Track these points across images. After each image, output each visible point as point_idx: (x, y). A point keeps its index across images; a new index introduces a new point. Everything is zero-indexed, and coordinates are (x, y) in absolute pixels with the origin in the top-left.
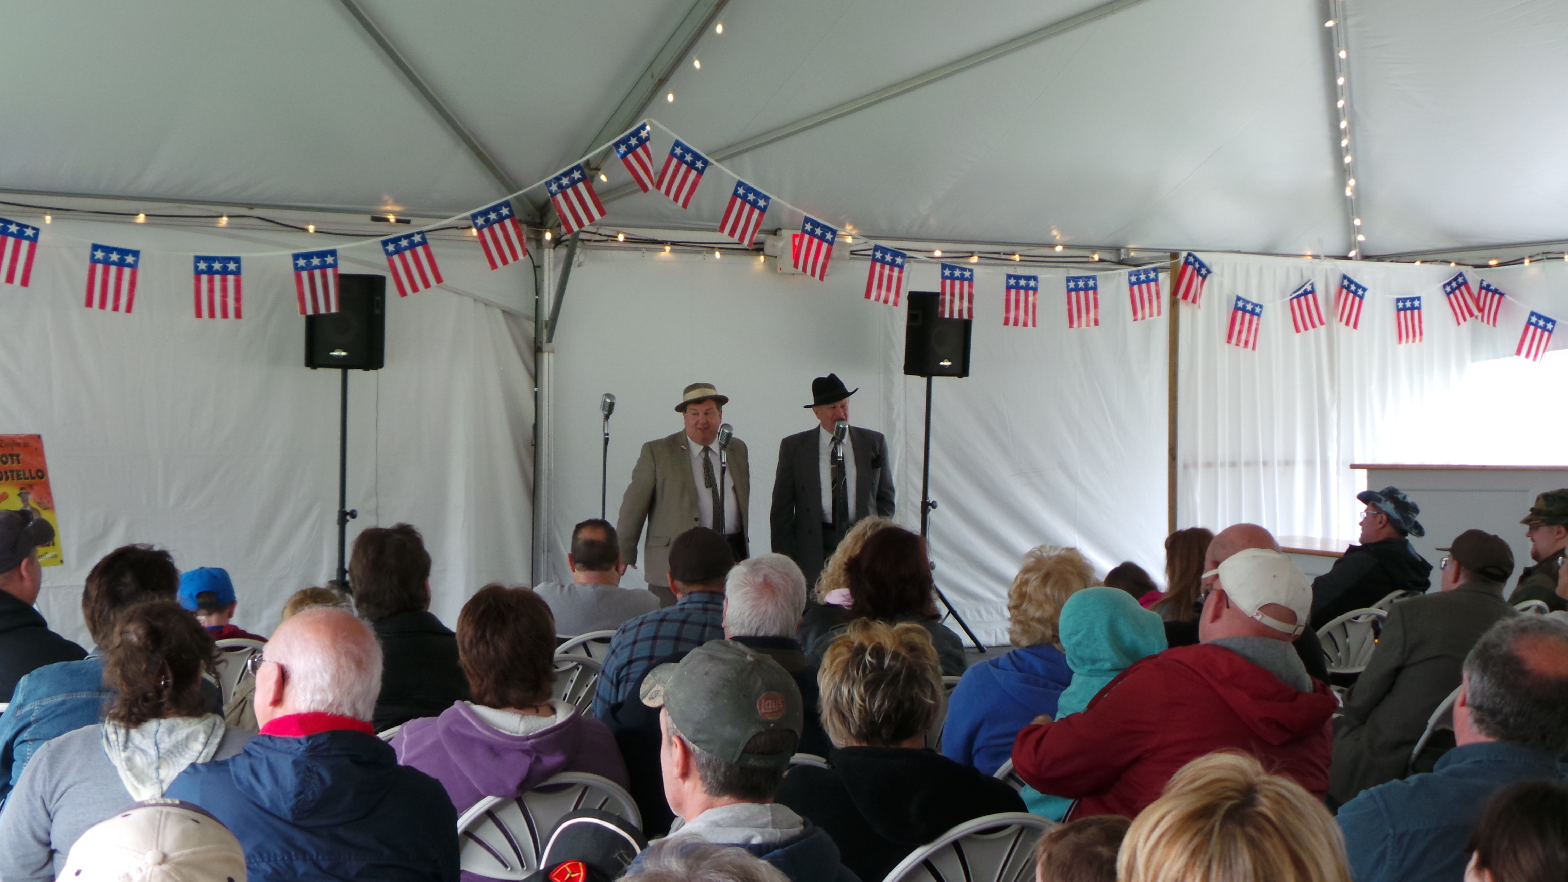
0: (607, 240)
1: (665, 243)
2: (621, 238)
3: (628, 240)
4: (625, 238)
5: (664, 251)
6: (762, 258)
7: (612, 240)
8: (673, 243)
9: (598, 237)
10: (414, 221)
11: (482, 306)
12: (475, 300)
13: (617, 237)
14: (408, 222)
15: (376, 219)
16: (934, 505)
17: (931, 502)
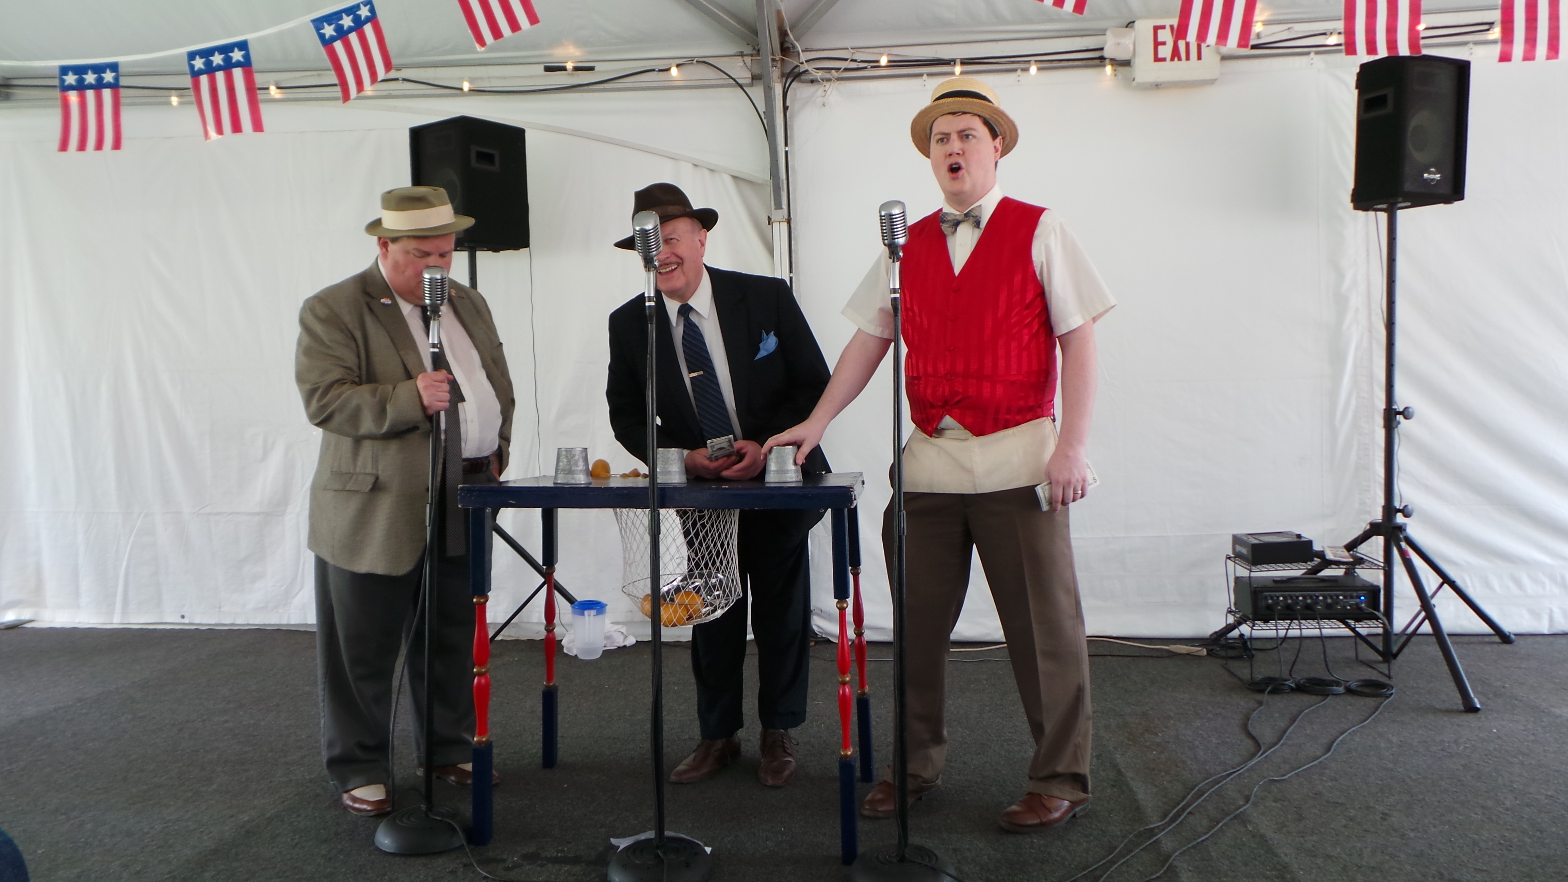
0: (866, 68)
1: (952, 63)
2: (884, 61)
3: (894, 64)
4: (889, 61)
5: (953, 74)
6: (1109, 69)
7: (872, 67)
8: (964, 62)
9: (854, 65)
10: (599, 67)
11: (707, 172)
12: (695, 165)
13: (878, 61)
14: (591, 69)
15: (548, 69)
16: (1406, 413)
17: (1401, 410)
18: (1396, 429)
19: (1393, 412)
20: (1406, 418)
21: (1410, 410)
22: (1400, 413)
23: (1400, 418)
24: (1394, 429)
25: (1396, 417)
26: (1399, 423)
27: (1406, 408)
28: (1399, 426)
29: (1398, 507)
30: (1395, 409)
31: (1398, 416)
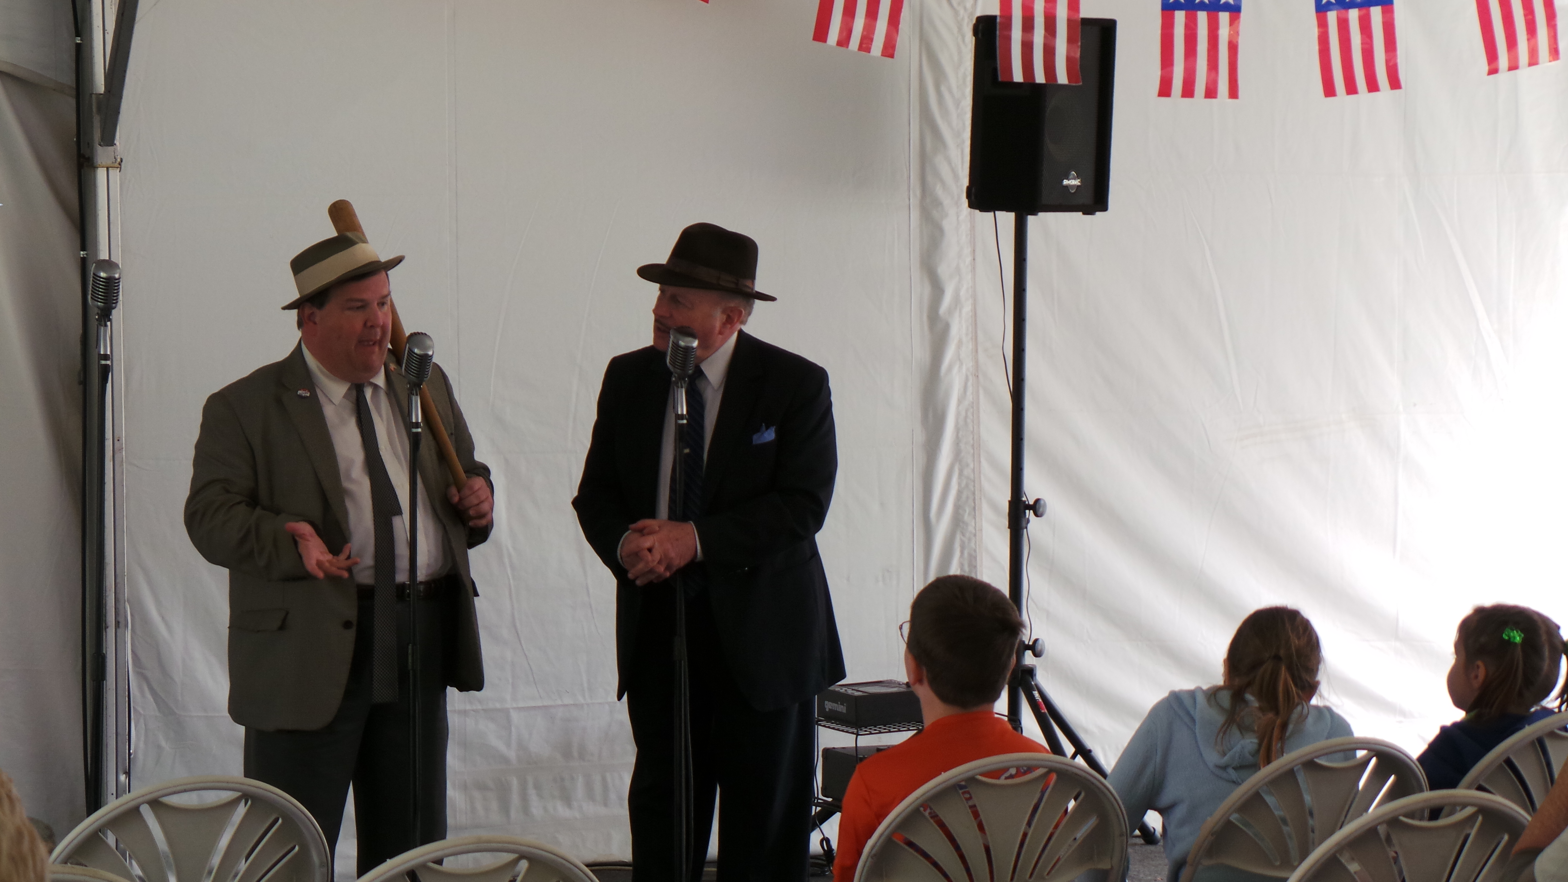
16: (1036, 508)
17: (1031, 502)
18: (1025, 530)
19: (1022, 507)
20: (1036, 515)
21: (1042, 502)
22: (1030, 507)
23: (1030, 514)
24: (1023, 529)
25: (1025, 513)
26: (1028, 521)
27: (1037, 501)
28: (1029, 526)
29: (1027, 643)
30: (1025, 502)
31: (1027, 511)
